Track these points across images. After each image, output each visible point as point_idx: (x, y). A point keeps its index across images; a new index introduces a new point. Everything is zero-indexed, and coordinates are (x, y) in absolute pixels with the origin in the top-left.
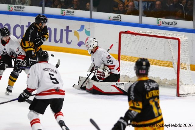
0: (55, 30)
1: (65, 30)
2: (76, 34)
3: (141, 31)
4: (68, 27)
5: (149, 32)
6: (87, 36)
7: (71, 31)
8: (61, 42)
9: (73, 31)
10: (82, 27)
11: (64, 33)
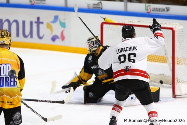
0: (24, 22)
1: (36, 22)
2: (49, 26)
3: (126, 21)
4: (38, 18)
5: (136, 21)
6: (62, 29)
7: (42, 23)
8: (32, 37)
9: (45, 23)
10: (56, 18)
11: (35, 26)
